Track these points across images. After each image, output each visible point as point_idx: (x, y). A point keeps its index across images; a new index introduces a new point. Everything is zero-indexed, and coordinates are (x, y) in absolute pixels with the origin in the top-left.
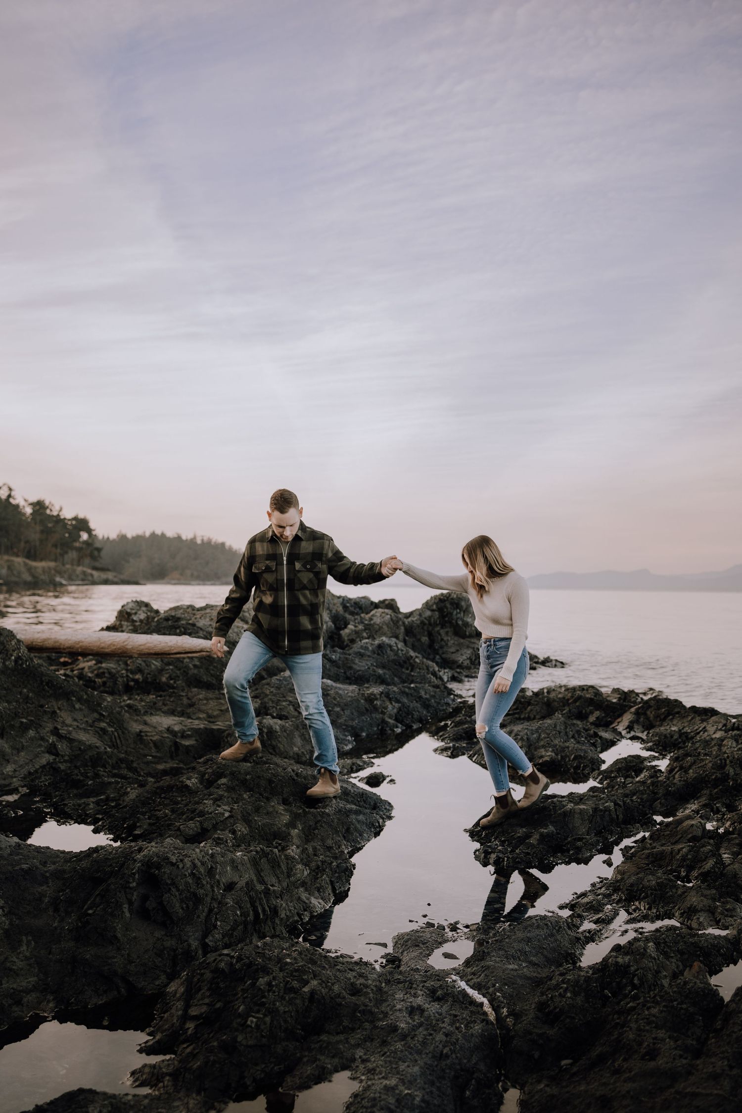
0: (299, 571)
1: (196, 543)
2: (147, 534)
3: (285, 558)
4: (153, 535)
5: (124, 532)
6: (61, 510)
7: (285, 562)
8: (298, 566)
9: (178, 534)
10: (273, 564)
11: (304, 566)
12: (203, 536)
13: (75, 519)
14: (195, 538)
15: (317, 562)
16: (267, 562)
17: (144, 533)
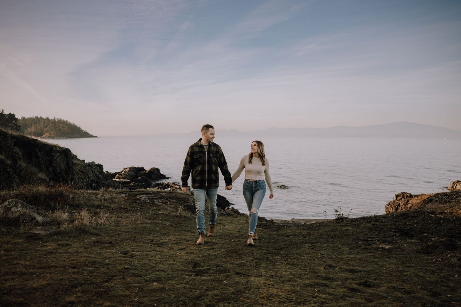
0: (212, 157)
1: (55, 121)
2: (34, 117)
3: (206, 153)
4: (37, 117)
5: (24, 116)
6: (3, 111)
7: (207, 154)
8: (211, 155)
9: (47, 117)
10: (202, 155)
11: (213, 155)
12: (58, 118)
13: (10, 114)
14: (55, 119)
15: (217, 154)
16: (200, 154)
17: (33, 117)
